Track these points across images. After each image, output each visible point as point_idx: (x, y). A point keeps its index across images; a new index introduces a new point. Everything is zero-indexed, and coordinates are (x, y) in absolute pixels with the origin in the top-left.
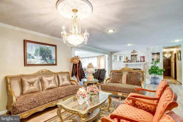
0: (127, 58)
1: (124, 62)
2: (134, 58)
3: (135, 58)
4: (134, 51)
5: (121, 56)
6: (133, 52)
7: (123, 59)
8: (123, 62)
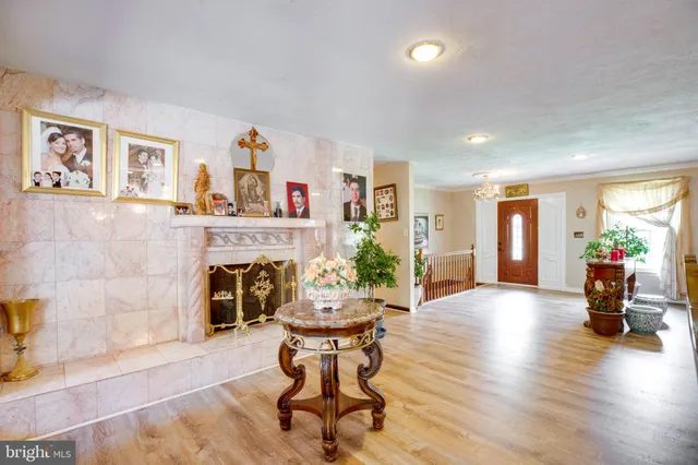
0: (204, 181)
1: (182, 208)
2: (252, 188)
3: (259, 191)
4: (254, 133)
5: (151, 152)
6: (248, 139)
7: (168, 183)
8: (170, 209)
